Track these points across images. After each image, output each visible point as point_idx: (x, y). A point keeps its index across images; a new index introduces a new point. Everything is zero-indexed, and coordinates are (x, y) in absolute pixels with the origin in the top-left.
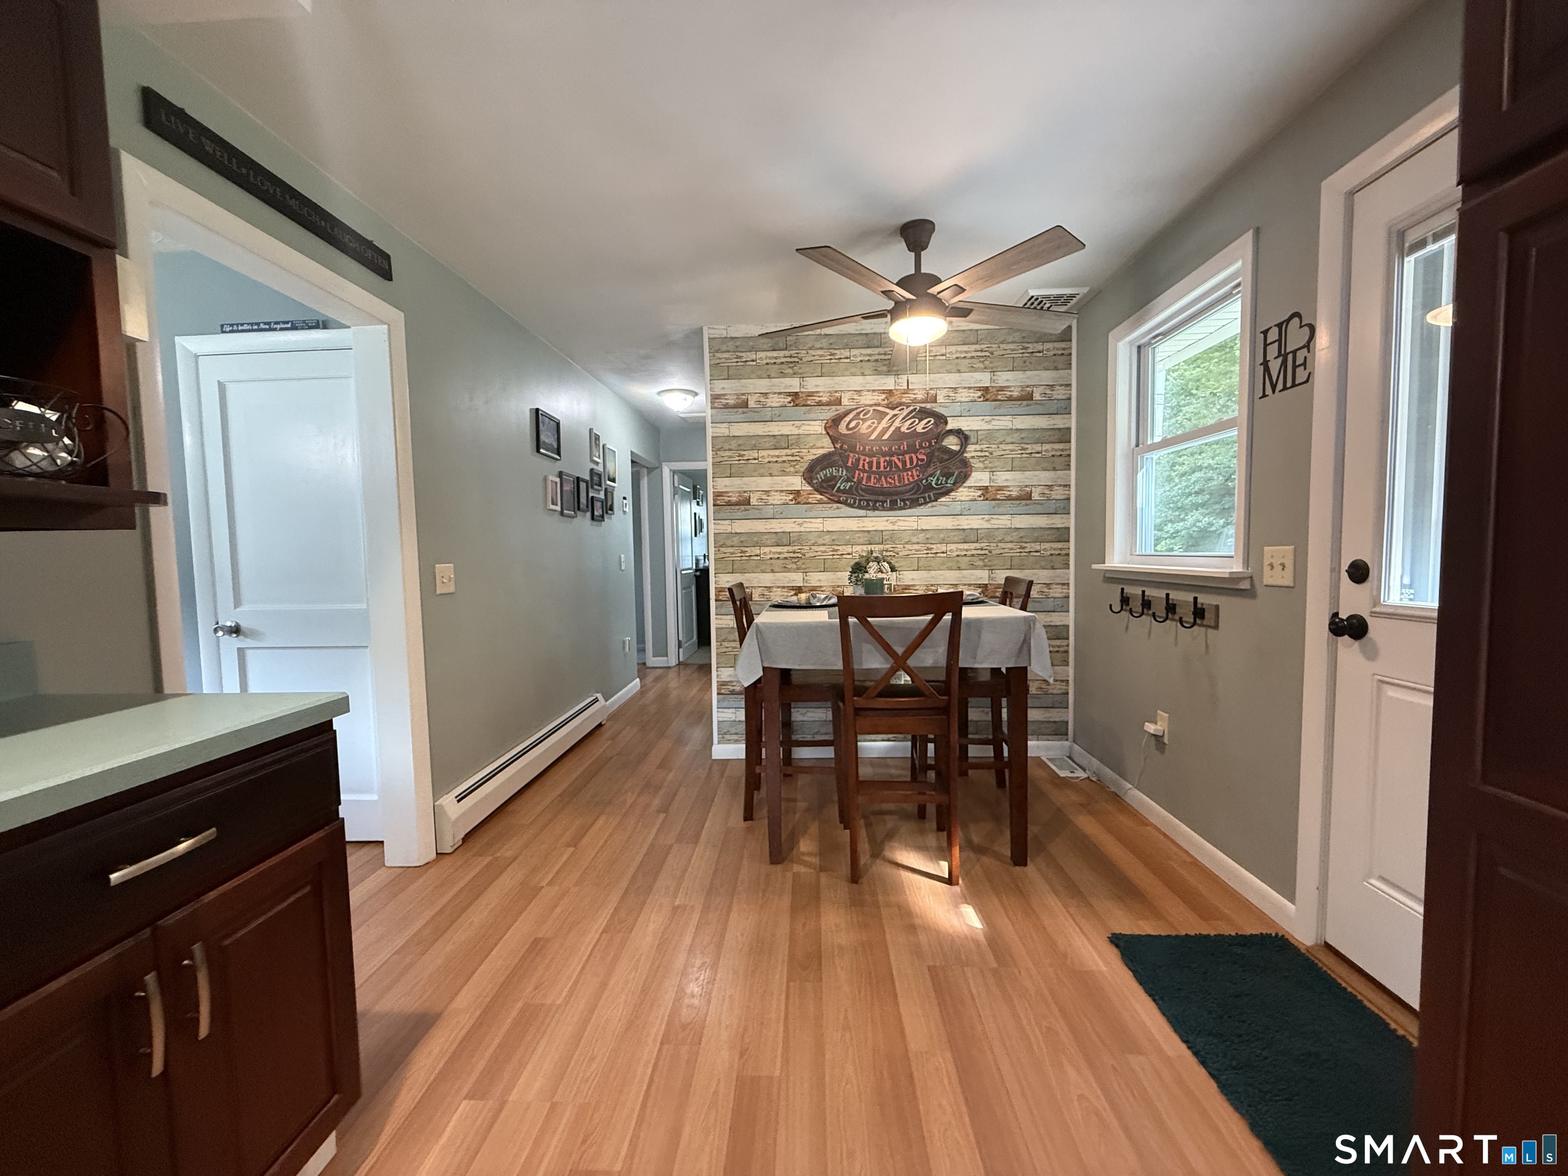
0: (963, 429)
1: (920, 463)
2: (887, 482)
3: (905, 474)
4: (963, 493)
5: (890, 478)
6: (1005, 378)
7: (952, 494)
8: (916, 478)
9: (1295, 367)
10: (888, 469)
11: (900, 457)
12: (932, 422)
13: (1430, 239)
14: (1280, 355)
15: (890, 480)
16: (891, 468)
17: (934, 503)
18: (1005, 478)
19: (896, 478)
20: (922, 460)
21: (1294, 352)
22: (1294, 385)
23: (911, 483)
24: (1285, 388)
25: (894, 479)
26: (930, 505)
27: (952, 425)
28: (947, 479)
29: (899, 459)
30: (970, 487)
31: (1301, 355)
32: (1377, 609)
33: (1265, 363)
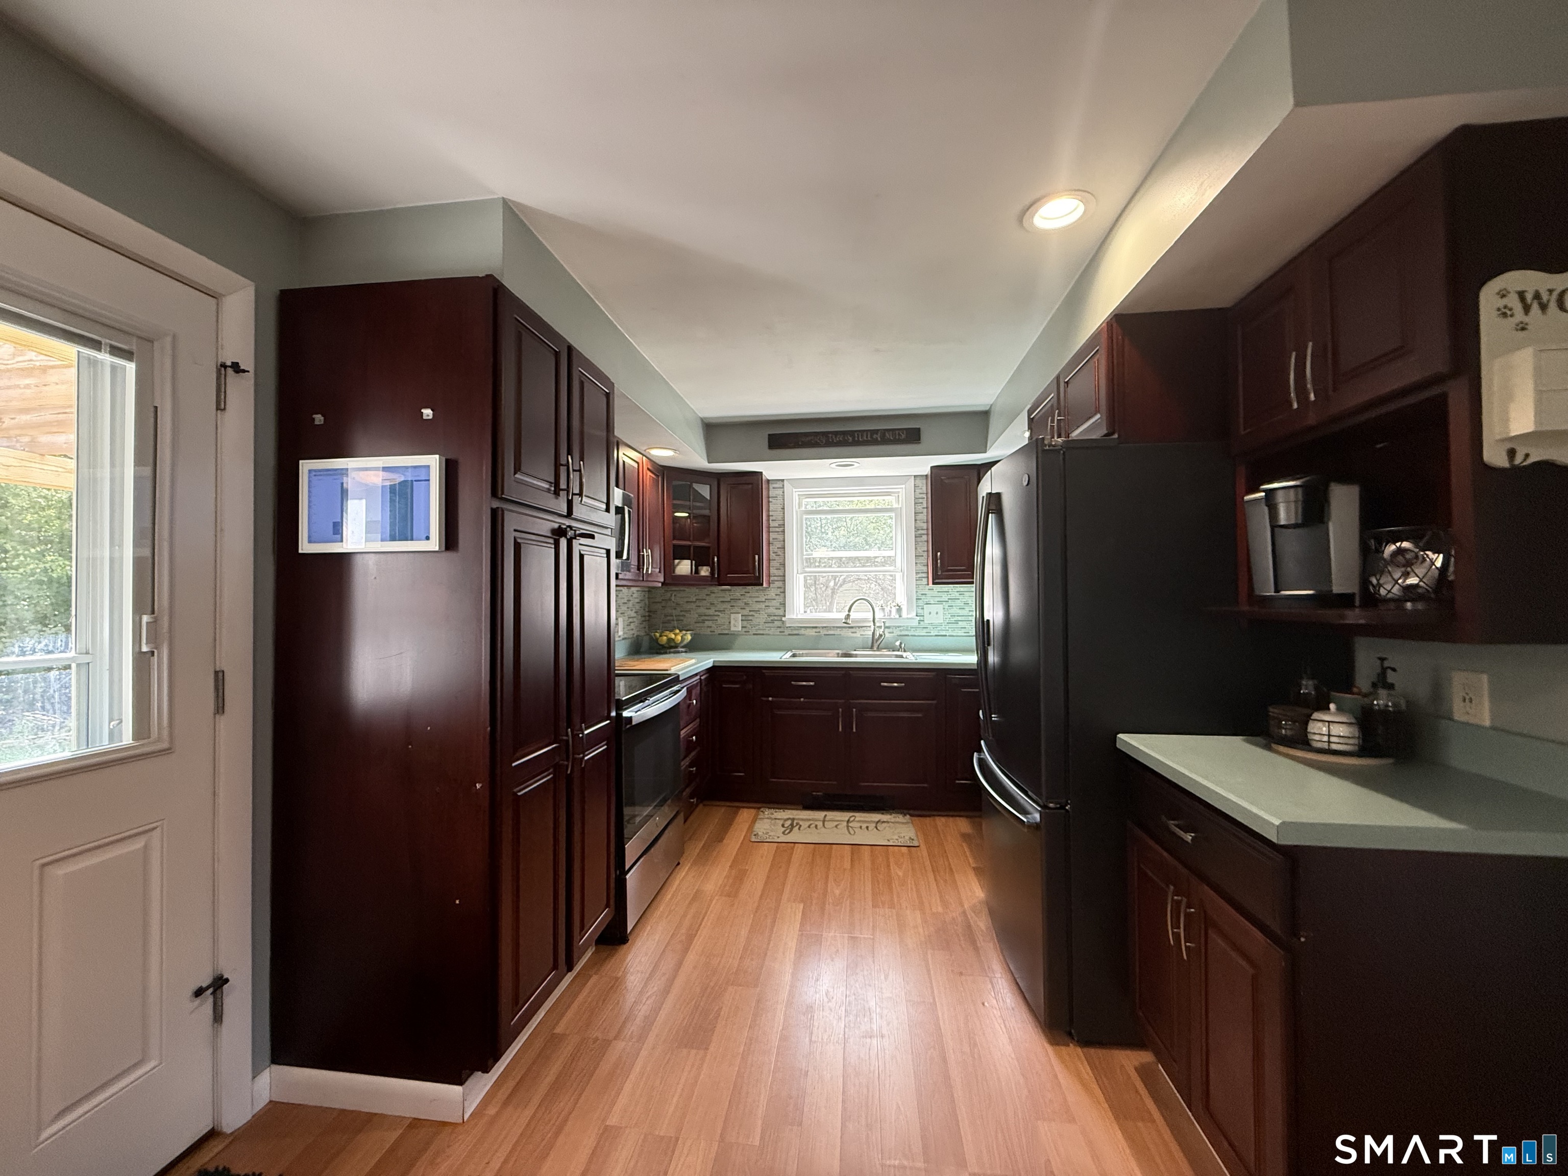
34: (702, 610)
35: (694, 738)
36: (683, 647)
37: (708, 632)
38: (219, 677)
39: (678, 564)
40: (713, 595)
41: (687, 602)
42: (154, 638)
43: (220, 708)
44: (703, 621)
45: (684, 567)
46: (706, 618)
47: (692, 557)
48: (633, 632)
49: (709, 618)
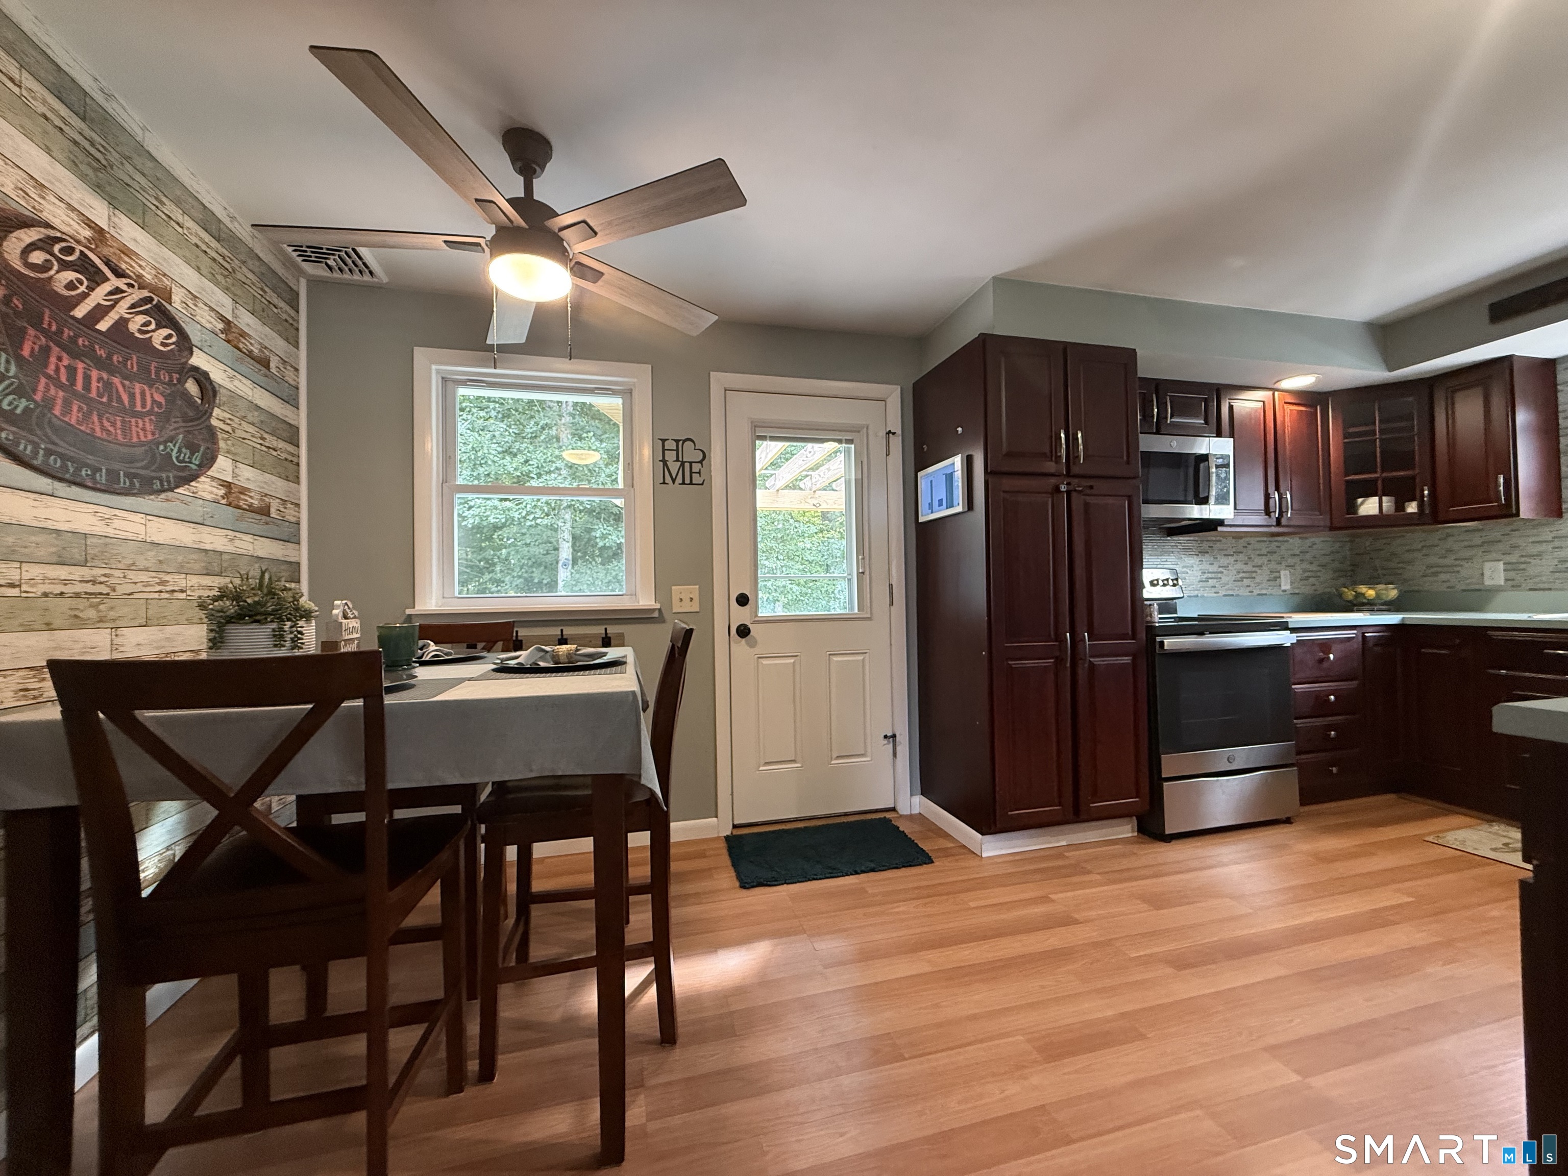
0: (212, 376)
1: (156, 409)
2: (103, 428)
3: (133, 420)
4: (205, 487)
5: (108, 420)
6: (246, 321)
7: (193, 484)
8: (150, 437)
9: (691, 473)
10: (104, 400)
11: (127, 383)
12: (174, 339)
13: (768, 438)
14: (677, 460)
15: (106, 424)
16: (110, 399)
17: (170, 494)
18: (248, 476)
19: (119, 424)
20: (159, 405)
21: (691, 463)
22: (691, 483)
23: (142, 444)
24: (683, 483)
25: (114, 424)
26: (163, 496)
27: (198, 360)
28: (192, 454)
29: (124, 386)
30: (213, 478)
31: (696, 467)
32: (756, 619)
33: (664, 462)
34: (1433, 560)
35: (1332, 697)
36: (1383, 604)
37: (1443, 588)
38: (891, 586)
39: (1362, 503)
40: (1450, 539)
41: (1408, 551)
42: (864, 567)
43: (892, 603)
44: (1436, 574)
45: (1369, 507)
46: (1439, 569)
47: (1380, 492)
48: (1314, 588)
49: (1446, 569)
